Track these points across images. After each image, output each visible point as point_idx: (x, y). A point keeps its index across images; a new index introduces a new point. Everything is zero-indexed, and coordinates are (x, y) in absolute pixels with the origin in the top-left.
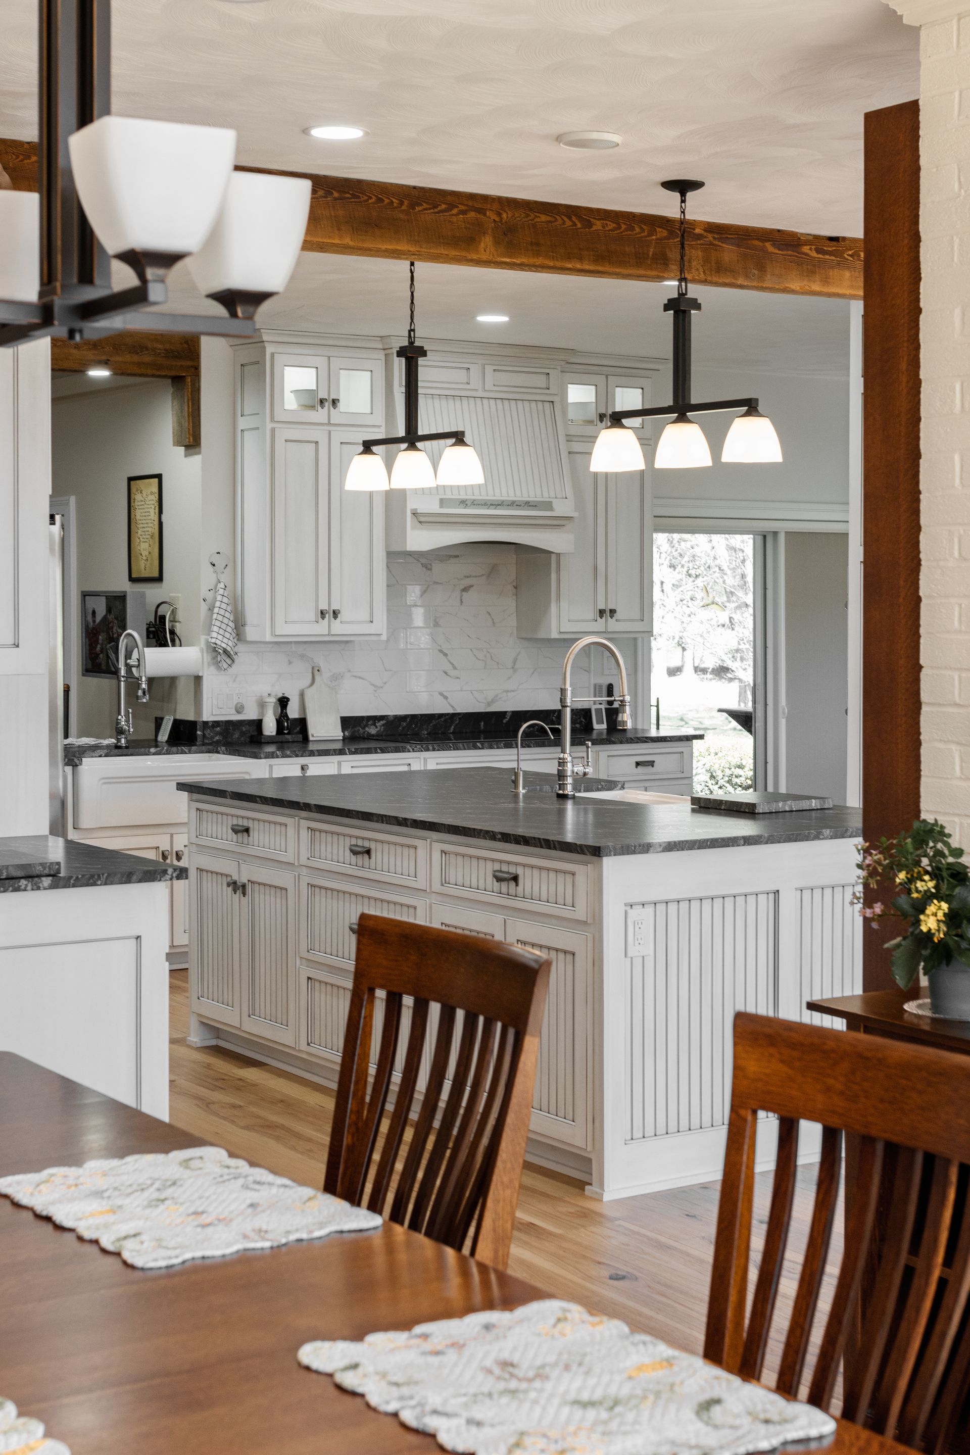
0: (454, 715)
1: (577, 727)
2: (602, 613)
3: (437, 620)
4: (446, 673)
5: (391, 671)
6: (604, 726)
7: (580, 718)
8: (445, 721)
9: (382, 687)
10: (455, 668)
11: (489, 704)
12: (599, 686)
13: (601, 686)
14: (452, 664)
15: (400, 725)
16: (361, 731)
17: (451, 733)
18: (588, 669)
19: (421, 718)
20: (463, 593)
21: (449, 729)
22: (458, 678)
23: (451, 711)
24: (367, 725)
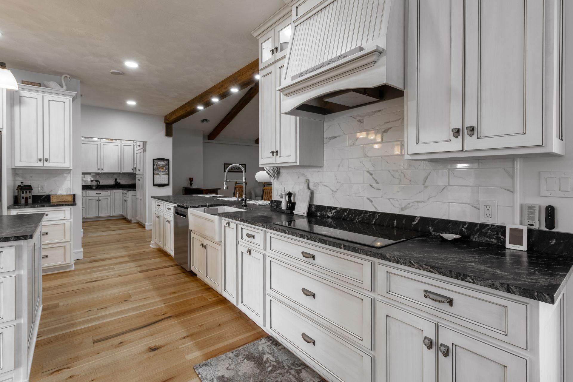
0: (375, 213)
1: (493, 242)
2: (457, 132)
3: (366, 153)
4: (371, 186)
5: (340, 183)
6: (524, 247)
7: (497, 234)
8: (369, 216)
9: (336, 192)
10: (377, 183)
11: (402, 209)
12: (529, 207)
13: (531, 208)
14: (376, 180)
15: (343, 214)
16: (325, 214)
17: (373, 224)
18: (511, 189)
19: (355, 212)
20: (384, 134)
21: (372, 221)
22: (379, 189)
23: (374, 210)
24: (327, 211)
